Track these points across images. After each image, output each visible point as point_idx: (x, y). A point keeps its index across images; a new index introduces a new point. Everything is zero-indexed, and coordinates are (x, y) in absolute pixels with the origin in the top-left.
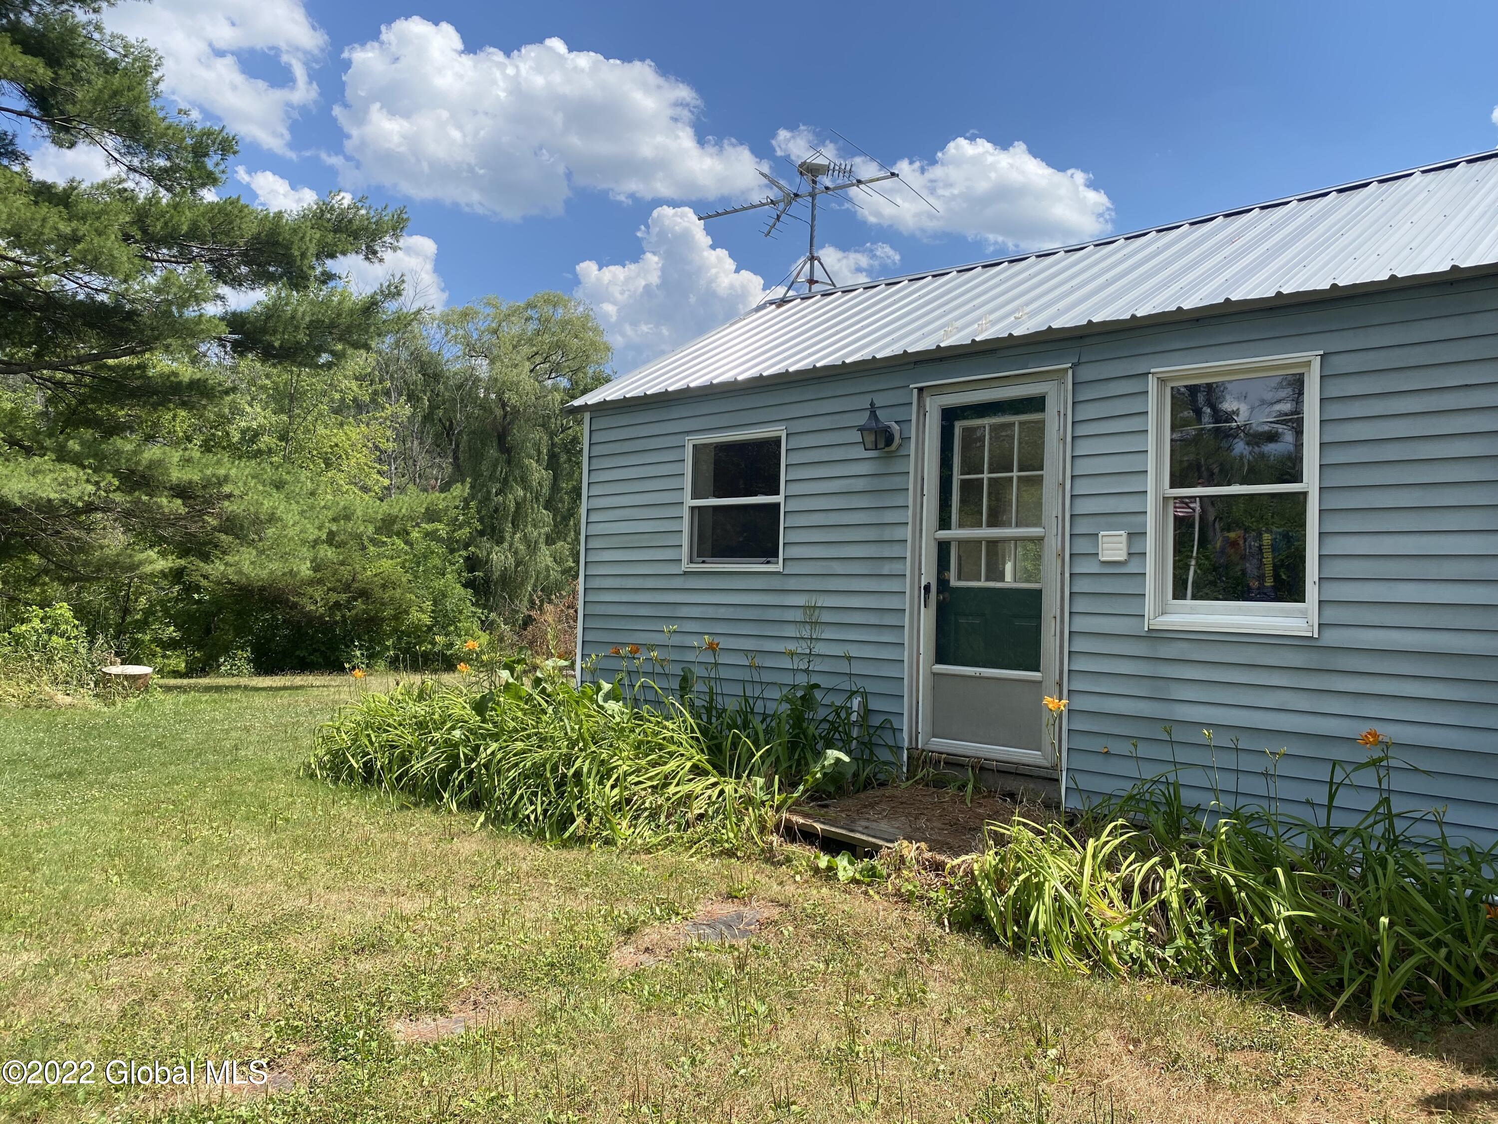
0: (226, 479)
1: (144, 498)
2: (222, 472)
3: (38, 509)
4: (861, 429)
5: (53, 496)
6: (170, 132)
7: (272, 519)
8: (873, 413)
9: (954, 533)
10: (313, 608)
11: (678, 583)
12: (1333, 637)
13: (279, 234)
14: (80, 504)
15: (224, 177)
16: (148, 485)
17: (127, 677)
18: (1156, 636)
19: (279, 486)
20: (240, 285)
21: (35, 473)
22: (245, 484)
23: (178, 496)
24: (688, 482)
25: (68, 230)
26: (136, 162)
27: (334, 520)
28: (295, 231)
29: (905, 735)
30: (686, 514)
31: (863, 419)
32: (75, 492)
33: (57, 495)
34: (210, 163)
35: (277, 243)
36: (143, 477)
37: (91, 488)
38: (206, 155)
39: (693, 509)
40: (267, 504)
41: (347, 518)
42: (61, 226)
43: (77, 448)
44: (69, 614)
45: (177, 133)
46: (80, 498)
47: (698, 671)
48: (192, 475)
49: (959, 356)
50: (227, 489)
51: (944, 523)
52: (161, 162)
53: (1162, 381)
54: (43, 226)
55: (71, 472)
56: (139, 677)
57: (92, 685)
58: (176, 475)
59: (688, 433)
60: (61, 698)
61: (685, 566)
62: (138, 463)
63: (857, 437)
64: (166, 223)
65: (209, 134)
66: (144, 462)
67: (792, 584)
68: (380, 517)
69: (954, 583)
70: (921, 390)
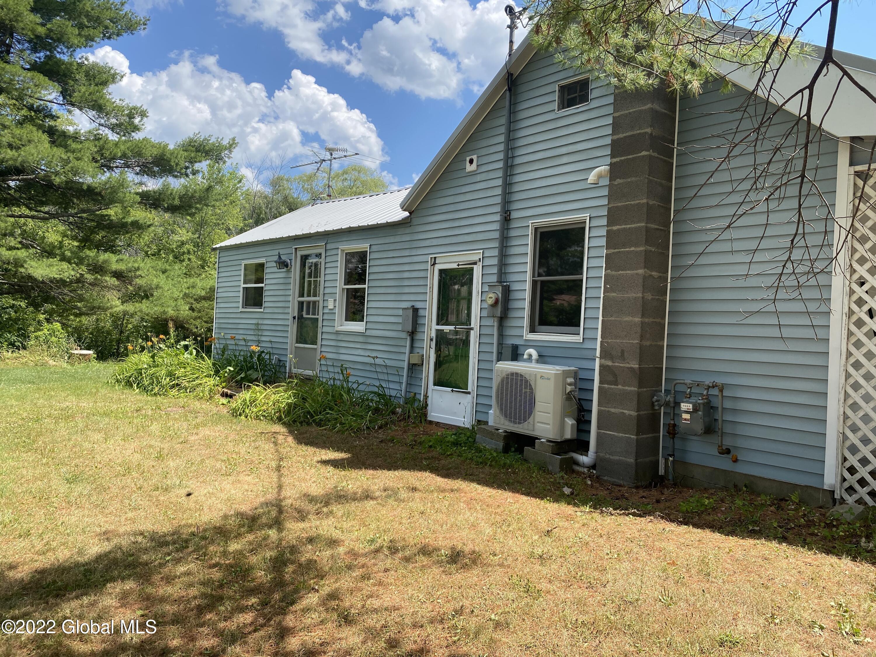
0: (138, 269)
1: (99, 277)
2: (136, 265)
3: (51, 281)
4: (276, 262)
5: (56, 276)
6: (117, 109)
7: (157, 287)
8: (280, 257)
9: (305, 299)
10: (196, 330)
11: (239, 316)
12: (369, 333)
13: (165, 155)
14: (68, 280)
15: (143, 127)
16: (102, 270)
17: (81, 355)
18: (338, 333)
19: (164, 272)
20: (155, 176)
21: (50, 266)
22: (148, 270)
23: (114, 276)
24: (242, 278)
25: (66, 157)
26: (102, 121)
27: (188, 288)
28: (172, 154)
29: (287, 368)
30: (241, 290)
31: (276, 258)
32: (66, 274)
33: (58, 276)
34: (137, 121)
35: (163, 159)
36: (101, 266)
37: (73, 273)
38: (134, 118)
39: (244, 288)
40: (155, 281)
41: (193, 287)
42: (63, 156)
43: (69, 254)
44: (60, 328)
45: (120, 109)
46: (68, 278)
47: (230, 347)
48: (121, 267)
49: (300, 238)
50: (138, 273)
51: (302, 295)
52: (114, 121)
53: (343, 251)
54: (52, 159)
55: (65, 265)
56: (86, 355)
57: (66, 358)
58: (115, 267)
59: (243, 259)
60: (51, 362)
61: (241, 309)
62: (98, 261)
63: (275, 265)
64: (111, 153)
65: (135, 108)
66: (101, 261)
67: (266, 316)
68: (208, 287)
69: (305, 316)
70: (296, 249)
